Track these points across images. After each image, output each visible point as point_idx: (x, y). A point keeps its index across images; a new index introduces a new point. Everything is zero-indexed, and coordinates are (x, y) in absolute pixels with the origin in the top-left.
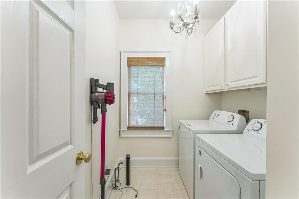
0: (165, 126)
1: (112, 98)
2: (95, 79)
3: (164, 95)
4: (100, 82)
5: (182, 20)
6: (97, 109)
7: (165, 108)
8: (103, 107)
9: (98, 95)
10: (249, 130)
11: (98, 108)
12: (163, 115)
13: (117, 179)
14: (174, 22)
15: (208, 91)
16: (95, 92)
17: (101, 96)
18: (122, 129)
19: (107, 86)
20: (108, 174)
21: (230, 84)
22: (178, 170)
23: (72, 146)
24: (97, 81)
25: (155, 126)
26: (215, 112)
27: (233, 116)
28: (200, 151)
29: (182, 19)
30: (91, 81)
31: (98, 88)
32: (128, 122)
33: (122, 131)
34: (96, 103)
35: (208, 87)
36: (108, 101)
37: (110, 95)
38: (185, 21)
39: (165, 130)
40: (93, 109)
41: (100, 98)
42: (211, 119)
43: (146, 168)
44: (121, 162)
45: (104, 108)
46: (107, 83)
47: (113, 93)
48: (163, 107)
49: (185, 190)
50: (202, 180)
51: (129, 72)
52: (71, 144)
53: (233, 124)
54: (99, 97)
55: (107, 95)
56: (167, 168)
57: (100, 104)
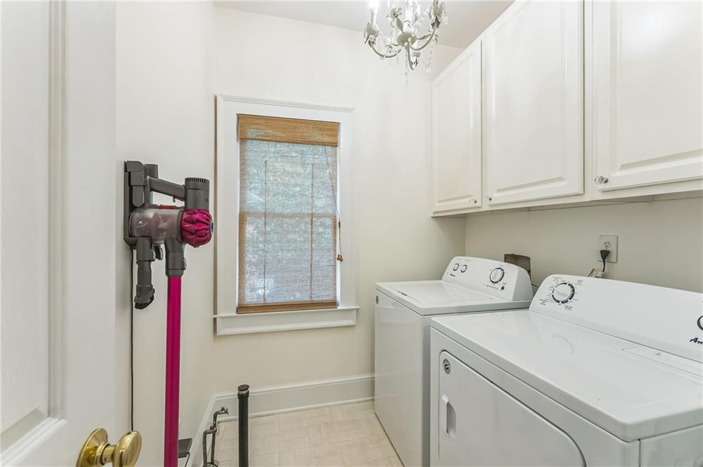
0: (339, 299)
1: (206, 227)
2: (144, 163)
3: (336, 219)
4: (162, 176)
5: (400, 25)
6: (150, 261)
7: (338, 253)
8: (171, 255)
9: (156, 215)
10: (543, 302)
11: (154, 258)
12: (335, 272)
13: (209, 460)
14: (376, 27)
15: (438, 210)
16: (143, 206)
17: (165, 218)
18: (221, 314)
19: (186, 187)
20: (186, 454)
21: (495, 195)
22: (373, 407)
23: (55, 420)
24: (151, 170)
25: (315, 299)
26: (456, 260)
27: (502, 270)
28: (445, 360)
29: (398, 20)
30: (130, 169)
31: (154, 192)
32: (239, 295)
33: (223, 318)
34: (147, 242)
35: (439, 202)
36: (191, 237)
37: (197, 216)
38: (406, 28)
39: (339, 308)
40: (135, 260)
41: (163, 225)
42: (446, 276)
43: (289, 412)
44: (223, 409)
45: (174, 259)
46: (187, 180)
47: (208, 211)
48: (335, 250)
49: (397, 457)
50: (452, 433)
51: (240, 156)
52: (51, 413)
53: (503, 288)
54: (157, 223)
55: (185, 216)
56: (346, 404)
57: (163, 246)
